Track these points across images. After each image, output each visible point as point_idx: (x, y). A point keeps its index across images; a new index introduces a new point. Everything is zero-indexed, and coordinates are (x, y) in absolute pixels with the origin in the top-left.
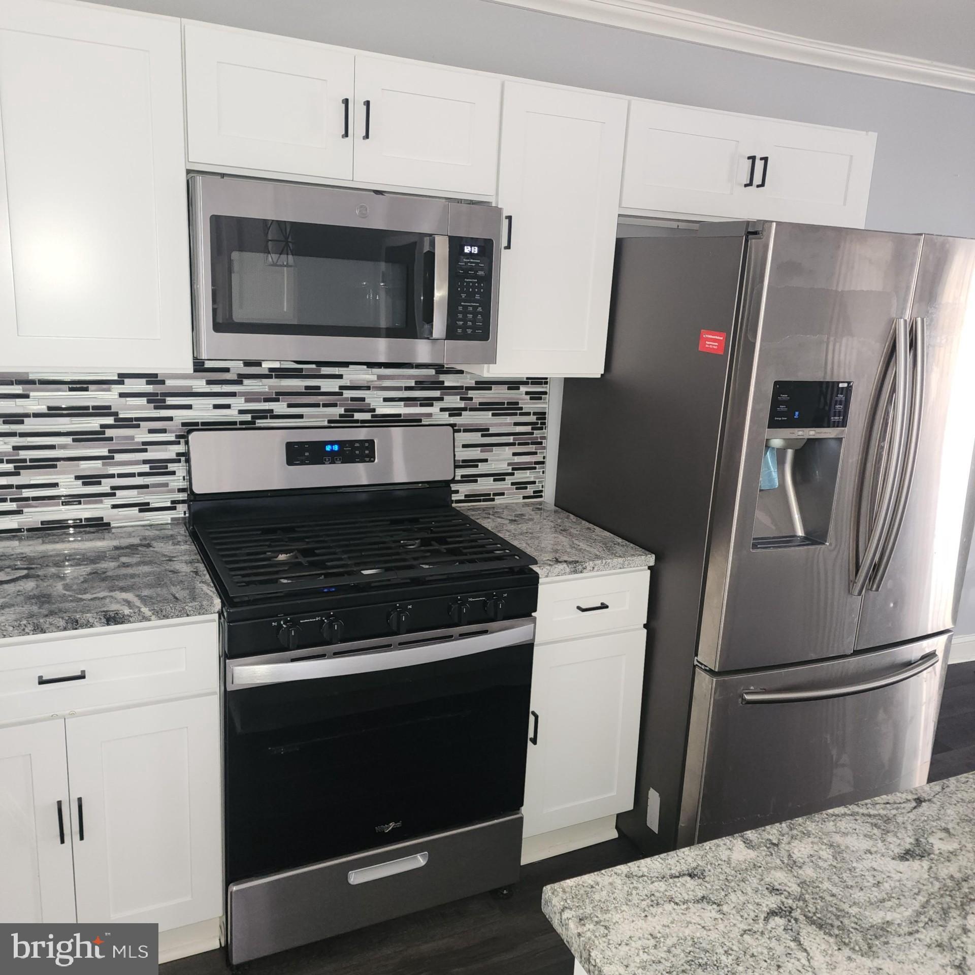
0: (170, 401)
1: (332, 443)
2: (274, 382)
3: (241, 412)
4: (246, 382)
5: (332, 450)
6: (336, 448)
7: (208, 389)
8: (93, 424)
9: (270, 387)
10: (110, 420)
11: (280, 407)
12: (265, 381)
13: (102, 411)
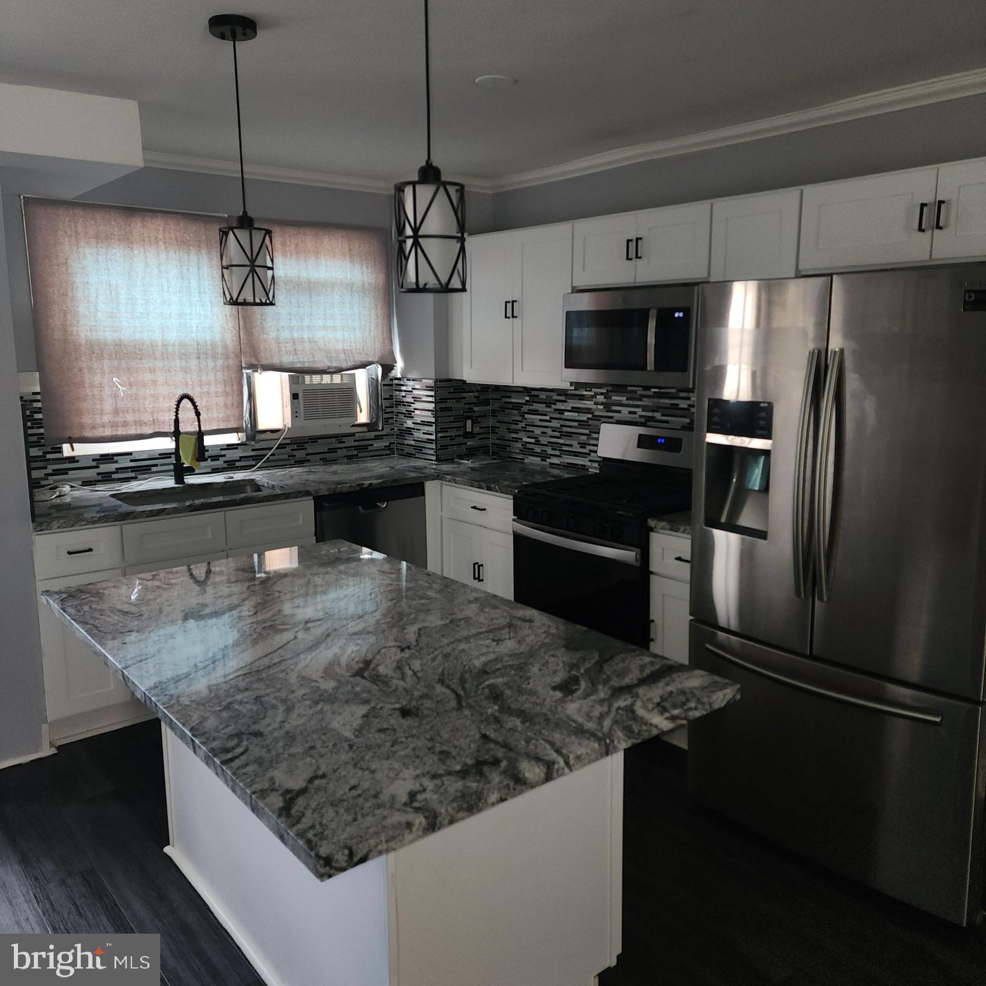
0: (614, 408)
1: (662, 438)
2: (656, 400)
3: (640, 416)
4: (644, 399)
5: (661, 442)
6: (663, 441)
7: (627, 402)
8: (584, 417)
9: (654, 403)
10: (590, 416)
11: (658, 415)
12: (652, 400)
13: (588, 411)
